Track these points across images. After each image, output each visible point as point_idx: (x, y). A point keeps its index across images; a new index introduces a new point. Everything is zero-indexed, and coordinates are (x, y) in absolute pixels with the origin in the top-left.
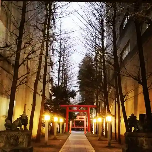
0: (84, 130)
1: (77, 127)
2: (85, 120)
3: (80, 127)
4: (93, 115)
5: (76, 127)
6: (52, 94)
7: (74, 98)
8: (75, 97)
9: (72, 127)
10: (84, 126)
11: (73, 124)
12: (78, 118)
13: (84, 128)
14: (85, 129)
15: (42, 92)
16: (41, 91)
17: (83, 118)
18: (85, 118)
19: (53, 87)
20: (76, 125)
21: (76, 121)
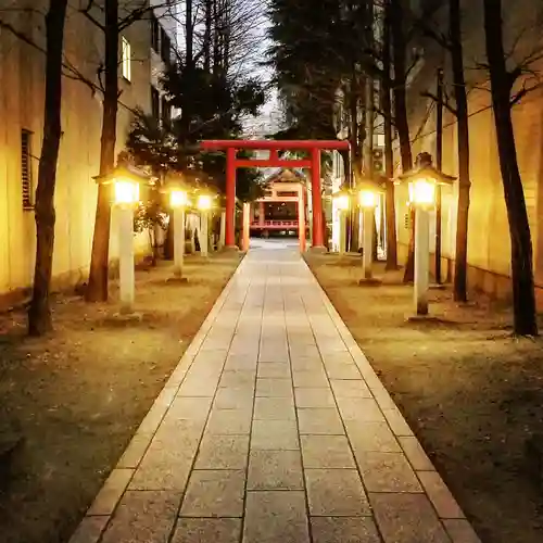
0: (296, 236)
1: (272, 226)
2: (299, 199)
3: (282, 226)
4: (333, 179)
5: (266, 226)
6: (168, 99)
7: (255, 114)
8: (260, 109)
9: (252, 224)
10: (297, 223)
11: (257, 213)
12: (274, 193)
13: (297, 230)
14: (302, 233)
15: (103, 75)
16: (100, 71)
17: (294, 194)
18: (300, 192)
19: (170, 70)
20: (267, 218)
21: (266, 204)
